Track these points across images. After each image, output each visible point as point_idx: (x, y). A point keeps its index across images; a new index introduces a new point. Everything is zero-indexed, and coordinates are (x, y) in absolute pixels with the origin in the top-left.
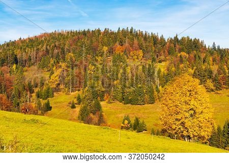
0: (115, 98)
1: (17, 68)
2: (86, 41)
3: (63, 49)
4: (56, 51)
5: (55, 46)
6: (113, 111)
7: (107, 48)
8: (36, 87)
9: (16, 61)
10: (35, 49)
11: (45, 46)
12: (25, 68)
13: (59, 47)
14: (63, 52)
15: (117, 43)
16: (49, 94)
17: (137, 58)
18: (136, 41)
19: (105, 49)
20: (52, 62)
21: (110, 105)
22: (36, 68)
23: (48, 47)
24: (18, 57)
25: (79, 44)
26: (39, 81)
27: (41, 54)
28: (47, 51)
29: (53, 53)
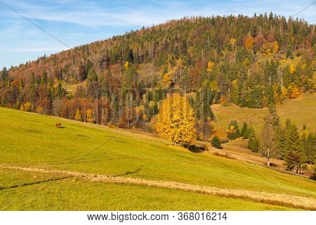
0: (232, 100)
1: (129, 65)
2: (213, 32)
3: (184, 42)
4: (176, 44)
5: (176, 39)
6: (226, 114)
7: (235, 40)
8: (149, 87)
9: (131, 57)
10: (153, 42)
11: (164, 39)
12: (140, 65)
13: (180, 40)
14: (185, 46)
15: (250, 33)
16: (161, 95)
17: (272, 52)
18: (273, 30)
19: (233, 41)
20: (170, 58)
21: (224, 108)
22: (151, 65)
23: (168, 41)
24: (134, 52)
25: (203, 36)
26: (151, 80)
27: (159, 48)
28: (167, 45)
29: (172, 47)
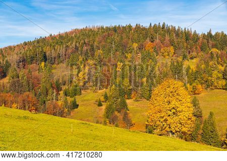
0: (142, 96)
1: (45, 66)
2: (116, 37)
3: (92, 46)
4: (85, 48)
5: (85, 43)
6: (140, 109)
7: (137, 45)
8: (64, 84)
9: (45, 58)
10: (64, 46)
11: (74, 43)
12: (55, 66)
13: (89, 44)
14: (92, 49)
15: (148, 40)
16: (76, 92)
17: (168, 55)
18: (167, 38)
19: (135, 45)
20: (81, 59)
21: (136, 103)
22: (65, 65)
23: (78, 44)
24: (47, 54)
25: (109, 41)
26: (67, 78)
27: (70, 51)
28: (77, 48)
29: (82, 51)
